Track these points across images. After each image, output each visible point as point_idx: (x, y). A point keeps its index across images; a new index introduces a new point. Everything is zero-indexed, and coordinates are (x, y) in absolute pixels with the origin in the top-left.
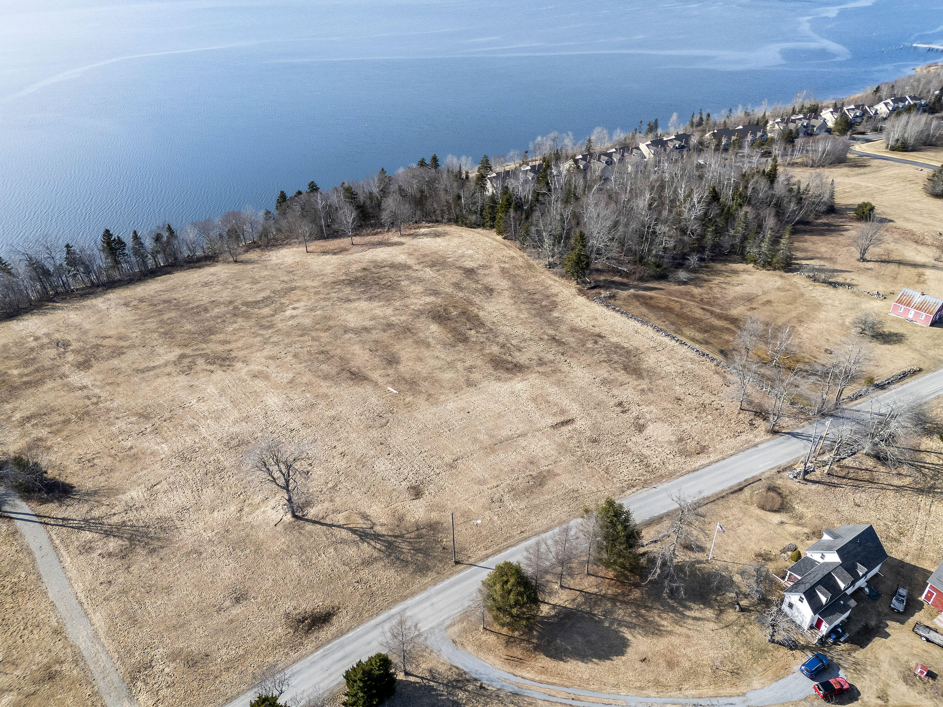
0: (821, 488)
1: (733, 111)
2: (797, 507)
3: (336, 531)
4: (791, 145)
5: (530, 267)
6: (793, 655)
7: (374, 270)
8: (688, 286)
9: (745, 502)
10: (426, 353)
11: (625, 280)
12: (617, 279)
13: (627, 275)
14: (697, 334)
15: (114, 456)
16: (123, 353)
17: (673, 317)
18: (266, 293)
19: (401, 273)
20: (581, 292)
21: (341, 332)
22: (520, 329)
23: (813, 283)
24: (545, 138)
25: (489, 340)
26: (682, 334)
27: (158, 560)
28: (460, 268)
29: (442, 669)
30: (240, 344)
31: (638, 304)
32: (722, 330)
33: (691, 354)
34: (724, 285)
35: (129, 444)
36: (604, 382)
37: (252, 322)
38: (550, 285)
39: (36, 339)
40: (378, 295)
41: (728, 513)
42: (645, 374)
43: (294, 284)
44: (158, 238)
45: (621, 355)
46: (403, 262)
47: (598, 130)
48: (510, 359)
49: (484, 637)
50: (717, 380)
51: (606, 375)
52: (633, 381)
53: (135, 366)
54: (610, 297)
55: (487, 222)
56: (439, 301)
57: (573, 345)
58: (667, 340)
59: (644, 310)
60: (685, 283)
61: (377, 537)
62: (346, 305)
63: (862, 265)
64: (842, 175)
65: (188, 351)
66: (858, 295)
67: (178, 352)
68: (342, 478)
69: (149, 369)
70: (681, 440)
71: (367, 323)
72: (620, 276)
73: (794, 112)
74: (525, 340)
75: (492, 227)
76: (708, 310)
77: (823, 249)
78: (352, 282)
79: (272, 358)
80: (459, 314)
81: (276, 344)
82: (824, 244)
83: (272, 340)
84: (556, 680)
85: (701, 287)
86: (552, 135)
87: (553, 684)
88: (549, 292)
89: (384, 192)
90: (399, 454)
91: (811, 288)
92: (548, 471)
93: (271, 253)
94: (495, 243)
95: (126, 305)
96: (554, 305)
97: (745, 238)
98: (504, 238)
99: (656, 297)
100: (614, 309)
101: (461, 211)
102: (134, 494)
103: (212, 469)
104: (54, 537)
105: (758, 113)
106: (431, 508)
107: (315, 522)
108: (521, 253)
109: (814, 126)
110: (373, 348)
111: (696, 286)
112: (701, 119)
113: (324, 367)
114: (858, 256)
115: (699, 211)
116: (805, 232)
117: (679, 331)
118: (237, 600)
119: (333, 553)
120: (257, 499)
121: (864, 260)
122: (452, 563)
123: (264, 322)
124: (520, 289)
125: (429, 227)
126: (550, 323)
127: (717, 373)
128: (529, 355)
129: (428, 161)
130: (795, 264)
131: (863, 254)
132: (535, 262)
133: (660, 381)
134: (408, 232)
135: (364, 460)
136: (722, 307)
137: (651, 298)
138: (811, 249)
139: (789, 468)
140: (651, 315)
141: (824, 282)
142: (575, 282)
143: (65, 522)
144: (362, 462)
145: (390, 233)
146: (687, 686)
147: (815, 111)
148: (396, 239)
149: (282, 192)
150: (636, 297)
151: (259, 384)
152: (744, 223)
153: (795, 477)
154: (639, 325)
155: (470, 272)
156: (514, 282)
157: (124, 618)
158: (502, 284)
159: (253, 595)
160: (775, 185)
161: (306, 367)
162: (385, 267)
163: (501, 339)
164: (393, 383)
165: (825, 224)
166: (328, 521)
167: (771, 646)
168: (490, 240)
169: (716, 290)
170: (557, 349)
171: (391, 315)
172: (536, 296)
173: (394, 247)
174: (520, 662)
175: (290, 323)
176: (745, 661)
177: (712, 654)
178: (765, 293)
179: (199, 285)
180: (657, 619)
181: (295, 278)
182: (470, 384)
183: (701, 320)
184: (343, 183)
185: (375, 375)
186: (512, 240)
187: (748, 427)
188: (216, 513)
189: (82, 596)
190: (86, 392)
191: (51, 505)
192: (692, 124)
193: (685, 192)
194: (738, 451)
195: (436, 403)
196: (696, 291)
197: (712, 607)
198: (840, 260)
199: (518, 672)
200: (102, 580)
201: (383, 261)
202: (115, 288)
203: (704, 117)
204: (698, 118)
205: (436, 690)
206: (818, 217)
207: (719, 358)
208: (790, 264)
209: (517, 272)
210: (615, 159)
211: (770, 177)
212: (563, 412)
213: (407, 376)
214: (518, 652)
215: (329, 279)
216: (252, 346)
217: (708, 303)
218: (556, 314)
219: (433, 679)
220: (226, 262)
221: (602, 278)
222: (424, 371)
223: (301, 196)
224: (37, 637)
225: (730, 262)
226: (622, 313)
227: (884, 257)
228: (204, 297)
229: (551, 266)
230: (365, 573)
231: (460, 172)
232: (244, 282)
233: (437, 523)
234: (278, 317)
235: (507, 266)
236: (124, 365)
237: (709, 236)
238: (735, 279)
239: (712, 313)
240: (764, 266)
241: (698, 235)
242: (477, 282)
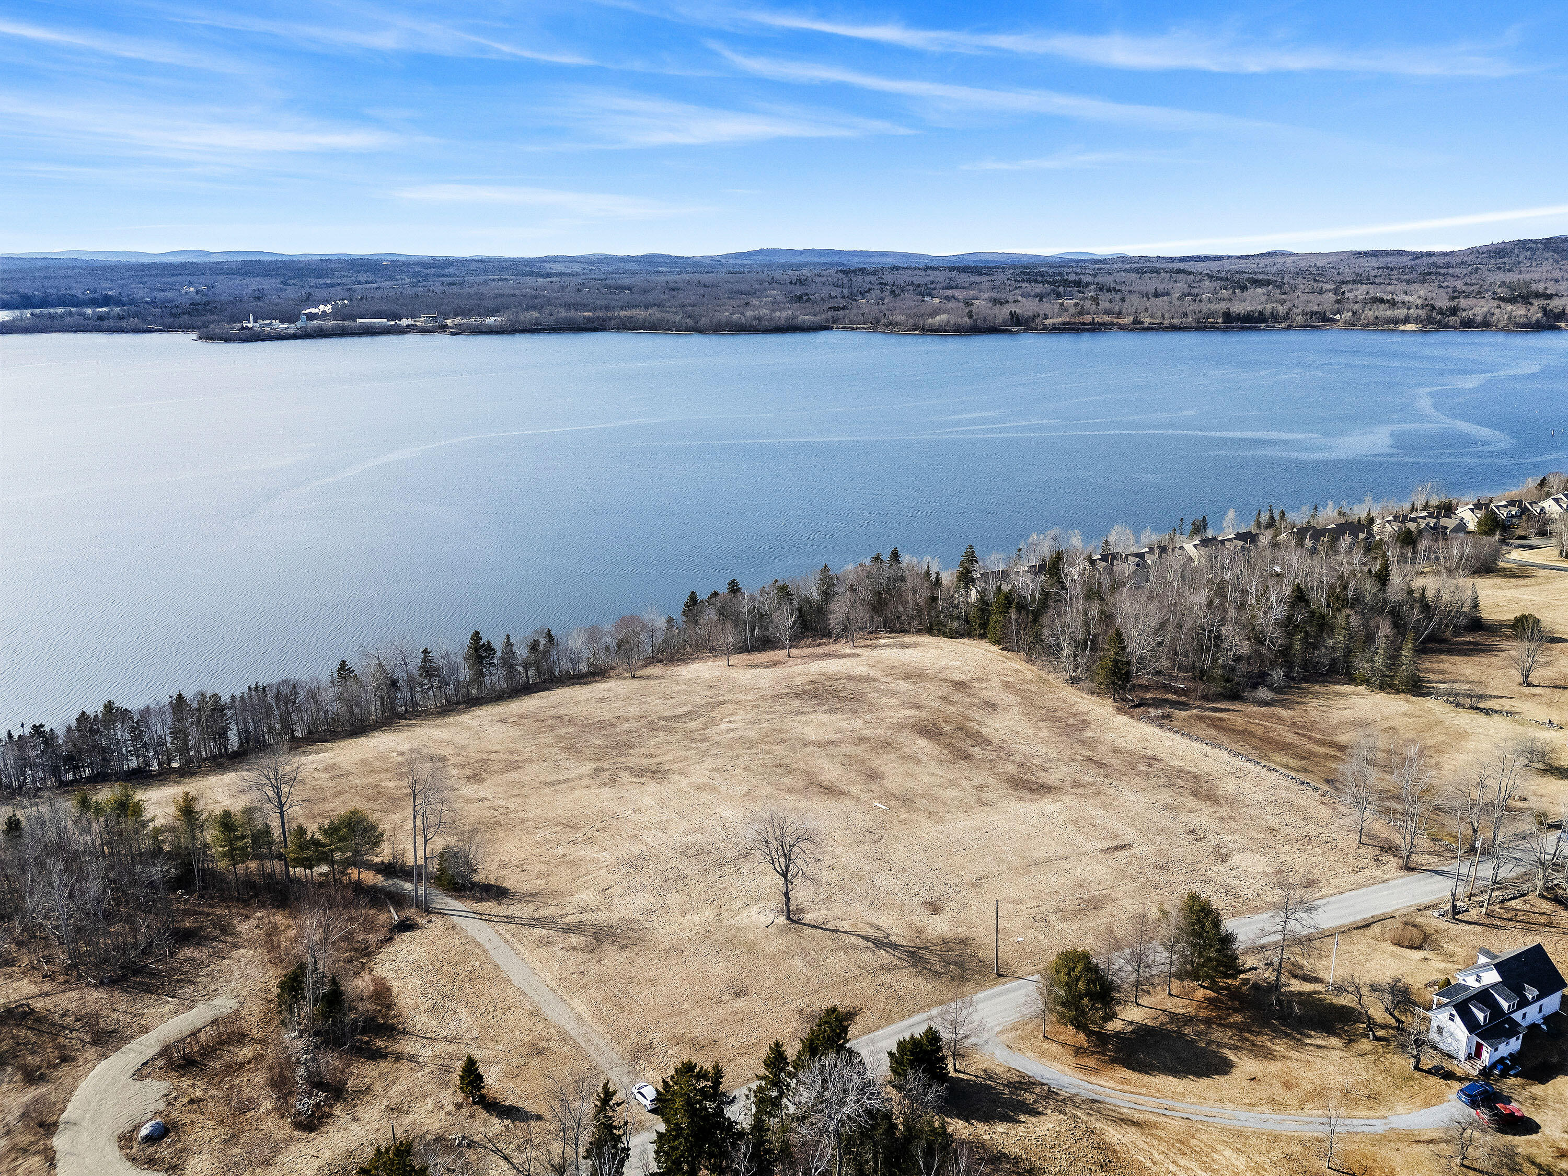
0: (1478, 929)
1: (1320, 508)
2: (1445, 946)
3: (844, 937)
4: (1411, 548)
5: (1045, 681)
6: (1447, 1085)
7: (826, 683)
8: (1274, 708)
9: (1375, 939)
10: (917, 769)
11: (1182, 699)
12: (1170, 696)
13: (1184, 692)
14: (1291, 761)
15: (548, 863)
16: (520, 767)
17: (1255, 742)
18: (688, 708)
19: (865, 685)
20: (1120, 710)
21: (799, 745)
22: (1043, 749)
23: (1455, 709)
24: (1042, 536)
25: (1001, 758)
26: (1270, 760)
27: (633, 955)
28: (946, 680)
29: (999, 1070)
30: (670, 757)
31: (1203, 725)
32: (1326, 757)
33: (1285, 782)
34: (1324, 709)
35: (561, 852)
36: (1166, 807)
37: (679, 736)
38: (1076, 703)
39: (402, 754)
40: (840, 708)
41: (1354, 948)
42: (1223, 801)
43: (721, 699)
44: (534, 646)
45: (1187, 780)
46: (864, 674)
47: (1117, 528)
48: (1033, 779)
49: (1045, 1045)
50: (1324, 812)
51: (1168, 800)
52: (1207, 808)
53: (541, 779)
54: (1163, 717)
55: (975, 630)
56: (924, 715)
57: (1120, 767)
58: (1249, 765)
59: (1213, 732)
60: (1267, 704)
61: (895, 946)
62: (799, 718)
63: (1526, 690)
64: (1493, 586)
65: (604, 765)
66: (1522, 724)
67: (590, 766)
68: (836, 890)
69: (559, 783)
70: (1279, 872)
71: (833, 737)
72: (1175, 693)
73: (1413, 509)
74: (1051, 761)
75: (982, 636)
76: (1304, 736)
77: (1468, 672)
78: (801, 695)
79: (717, 770)
80: (954, 729)
81: (718, 756)
82: (1469, 665)
83: (711, 753)
84: (1143, 1091)
85: (1291, 709)
86: (1052, 533)
87: (1140, 1094)
88: (1074, 710)
89: (827, 595)
90: (903, 870)
91: (1453, 715)
92: (1104, 895)
93: (678, 668)
94: (990, 655)
95: (504, 721)
96: (1086, 725)
97: (1349, 652)
98: (1002, 649)
99: (1229, 719)
100: (1170, 730)
101: (938, 616)
102: (584, 896)
103: (670, 876)
104: (503, 932)
105: (1359, 512)
106: (955, 922)
107: (814, 927)
108: (1029, 666)
109: (1447, 528)
110: (846, 762)
111: (1284, 707)
112: (1272, 518)
113: (786, 780)
114: (1520, 679)
115: (1280, 612)
116: (1441, 652)
117: (1265, 756)
118: (737, 995)
119: (843, 956)
120: (737, 904)
121: (1529, 685)
122: (994, 975)
123: (695, 735)
124: (1034, 705)
125: (891, 638)
126: (1083, 743)
127: (1324, 804)
128: (1059, 776)
129: (886, 557)
130: (1427, 687)
131: (1527, 676)
132: (1051, 677)
133: (1245, 809)
134: (863, 643)
135: (860, 874)
136: (1323, 732)
137: (1221, 720)
138: (1450, 670)
139: (1434, 906)
140: (1223, 738)
141: (1472, 707)
142: (1111, 700)
143: (510, 920)
144: (857, 875)
145: (838, 645)
146: (1309, 1107)
147: (1448, 509)
148: (847, 651)
149: (693, 593)
150: (1201, 718)
151: (706, 797)
152: (1346, 629)
153: (1443, 916)
154: (1208, 748)
155: (960, 685)
156: (1024, 698)
157: (609, 1005)
158: (1007, 699)
159: (755, 991)
160: (1389, 589)
161: (762, 780)
162: (840, 679)
163: (1018, 758)
164: (880, 799)
165: (1470, 643)
166: (829, 926)
167: (1417, 1074)
168: (983, 652)
169: (1314, 713)
170: (1096, 771)
171: (861, 729)
172: (1058, 714)
173: (848, 659)
174: (1096, 1071)
175: (730, 735)
176: (1383, 1088)
177: (1340, 1078)
178: (1385, 719)
179: (593, 701)
180: (1269, 1044)
181: (721, 692)
182: (982, 803)
183: (1296, 746)
184: (776, 581)
185: (855, 790)
186: (1013, 651)
187: (1372, 863)
188: (688, 916)
189: (553, 984)
190: (488, 804)
191: (488, 904)
192: (1259, 524)
193: (1257, 590)
194: (1360, 887)
195: (942, 821)
196: (1285, 713)
197: (1339, 1036)
198: (1492, 684)
199: (1093, 1079)
200: (572, 970)
201: (836, 673)
202: (482, 704)
203: (1277, 518)
204: (1267, 517)
205: (995, 1089)
206: (1457, 633)
207: (1326, 787)
208: (1420, 687)
209: (1026, 687)
210: (1149, 562)
211: (1380, 579)
212: (1114, 836)
213: (897, 793)
214: (1091, 1062)
215: (769, 693)
216: (686, 759)
217: (1303, 727)
218: (1089, 734)
219: (991, 1078)
220: (619, 677)
221: (1149, 696)
222: (918, 788)
223: (718, 598)
224: (512, 1018)
225: (1331, 683)
226: (1183, 734)
227: (1558, 682)
228: (605, 713)
229: (1074, 681)
230: (888, 979)
231: (928, 574)
232: (652, 698)
233: (967, 939)
234: (711, 731)
235: (1010, 679)
236: (526, 779)
237: (1297, 646)
238: (1341, 703)
239: (1310, 738)
240: (1381, 688)
241: (1281, 646)
242: (973, 696)
